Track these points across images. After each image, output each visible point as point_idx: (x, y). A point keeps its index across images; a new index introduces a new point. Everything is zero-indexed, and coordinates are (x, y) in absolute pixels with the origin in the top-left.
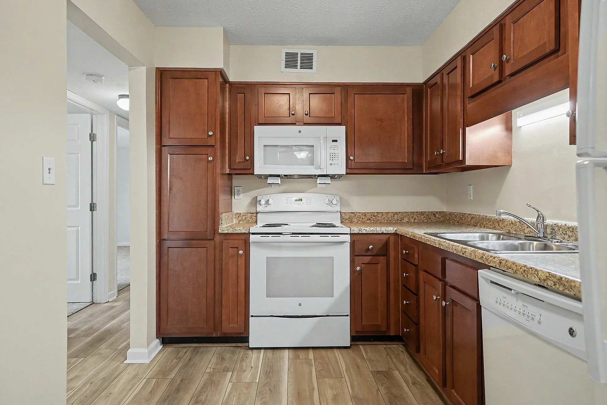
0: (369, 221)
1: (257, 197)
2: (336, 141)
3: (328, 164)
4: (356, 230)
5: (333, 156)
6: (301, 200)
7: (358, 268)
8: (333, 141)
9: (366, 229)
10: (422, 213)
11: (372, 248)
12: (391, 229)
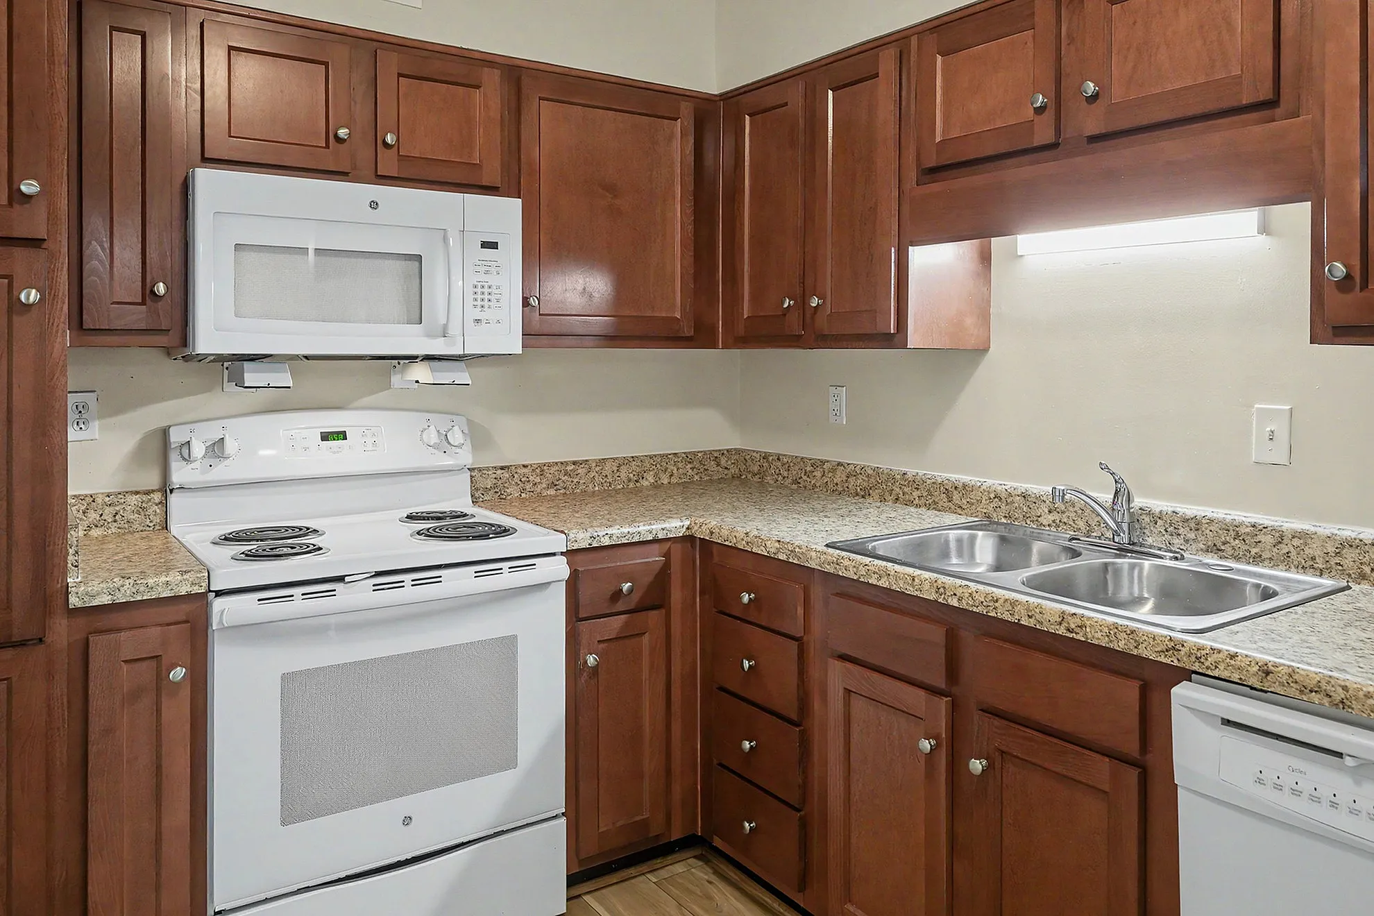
0: (552, 492)
1: (165, 432)
2: (494, 245)
3: (469, 323)
4: (582, 539)
5: (484, 295)
6: (343, 435)
7: (591, 660)
8: (485, 245)
9: (610, 531)
10: (689, 458)
11: (631, 591)
12: (675, 526)
